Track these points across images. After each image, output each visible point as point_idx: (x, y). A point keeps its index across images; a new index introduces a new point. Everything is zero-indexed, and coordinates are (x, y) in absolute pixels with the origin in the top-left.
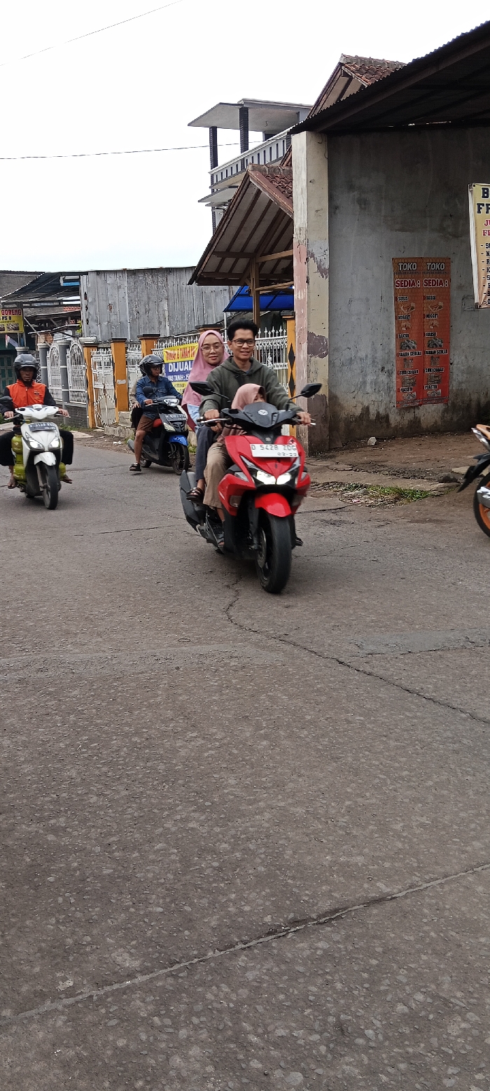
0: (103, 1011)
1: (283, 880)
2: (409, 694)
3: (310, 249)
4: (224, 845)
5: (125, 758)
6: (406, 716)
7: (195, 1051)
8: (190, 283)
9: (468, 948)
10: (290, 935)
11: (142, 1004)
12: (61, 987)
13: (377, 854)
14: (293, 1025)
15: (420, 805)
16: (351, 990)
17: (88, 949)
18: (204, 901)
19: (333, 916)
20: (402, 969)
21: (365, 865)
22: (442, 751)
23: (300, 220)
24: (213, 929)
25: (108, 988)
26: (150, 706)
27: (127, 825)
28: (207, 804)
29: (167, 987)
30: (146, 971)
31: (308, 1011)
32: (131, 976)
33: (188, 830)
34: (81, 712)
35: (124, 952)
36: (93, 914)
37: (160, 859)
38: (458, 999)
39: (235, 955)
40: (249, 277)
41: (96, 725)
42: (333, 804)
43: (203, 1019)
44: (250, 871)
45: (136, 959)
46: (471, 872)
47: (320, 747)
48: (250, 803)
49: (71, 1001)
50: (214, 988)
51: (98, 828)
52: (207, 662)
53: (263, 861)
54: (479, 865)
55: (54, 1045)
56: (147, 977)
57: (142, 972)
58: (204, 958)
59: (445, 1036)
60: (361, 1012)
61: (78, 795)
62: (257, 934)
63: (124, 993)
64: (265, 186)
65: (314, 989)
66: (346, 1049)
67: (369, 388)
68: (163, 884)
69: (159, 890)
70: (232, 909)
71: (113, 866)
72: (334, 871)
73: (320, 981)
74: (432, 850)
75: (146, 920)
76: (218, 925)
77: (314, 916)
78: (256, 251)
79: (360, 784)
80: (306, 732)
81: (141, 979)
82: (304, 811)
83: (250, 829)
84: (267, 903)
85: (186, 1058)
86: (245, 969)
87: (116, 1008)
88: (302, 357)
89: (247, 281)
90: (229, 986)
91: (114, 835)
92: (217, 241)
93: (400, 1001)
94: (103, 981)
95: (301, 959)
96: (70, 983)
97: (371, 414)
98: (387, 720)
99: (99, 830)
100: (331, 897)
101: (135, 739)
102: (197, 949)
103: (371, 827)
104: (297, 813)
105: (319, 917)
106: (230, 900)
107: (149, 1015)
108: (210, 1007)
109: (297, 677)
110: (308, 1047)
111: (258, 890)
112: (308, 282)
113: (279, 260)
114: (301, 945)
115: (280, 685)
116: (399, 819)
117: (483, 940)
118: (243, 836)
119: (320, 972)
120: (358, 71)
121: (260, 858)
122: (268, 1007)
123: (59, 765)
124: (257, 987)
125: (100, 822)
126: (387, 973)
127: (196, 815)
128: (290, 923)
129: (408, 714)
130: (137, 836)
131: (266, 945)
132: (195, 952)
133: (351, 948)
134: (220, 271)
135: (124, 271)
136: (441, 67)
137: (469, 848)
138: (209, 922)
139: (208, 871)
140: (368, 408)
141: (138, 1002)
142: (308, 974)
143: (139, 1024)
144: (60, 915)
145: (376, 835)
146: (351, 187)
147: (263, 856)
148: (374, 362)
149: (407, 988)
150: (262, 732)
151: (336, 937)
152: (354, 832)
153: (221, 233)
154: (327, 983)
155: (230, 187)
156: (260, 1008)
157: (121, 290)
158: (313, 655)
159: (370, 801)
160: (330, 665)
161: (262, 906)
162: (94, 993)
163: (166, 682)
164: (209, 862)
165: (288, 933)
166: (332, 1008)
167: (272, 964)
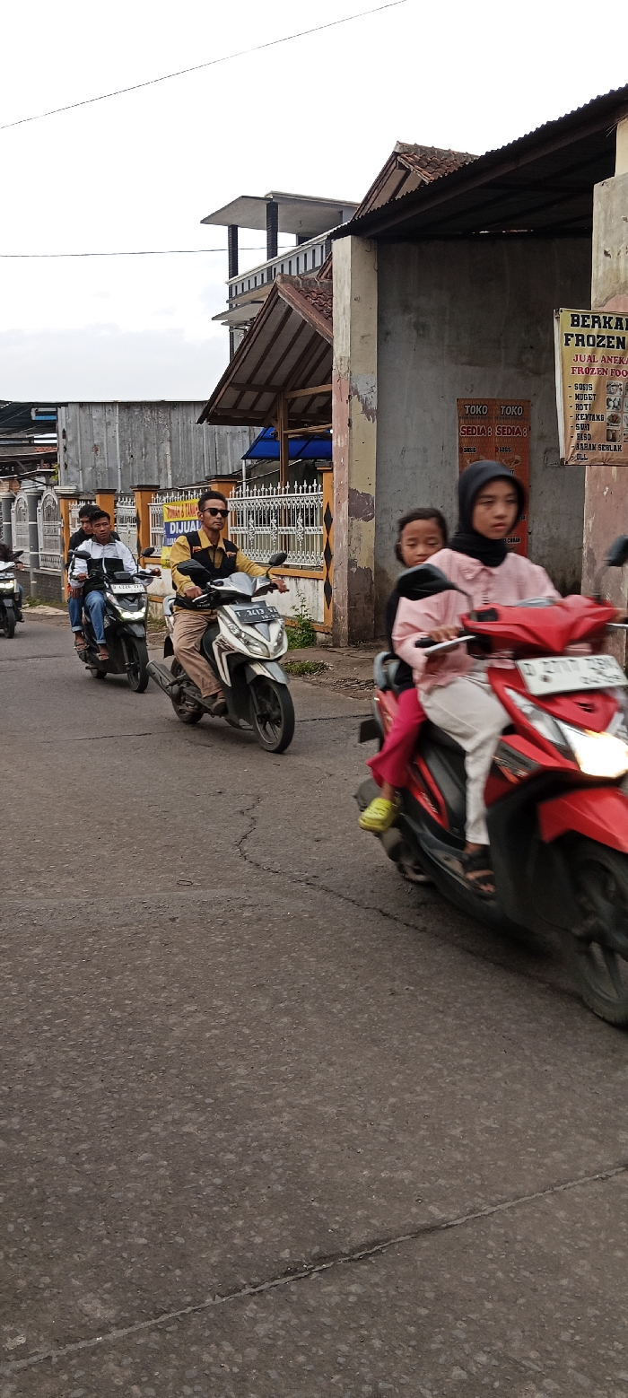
0: (65, 1377)
1: (305, 1202)
3: (353, 384)
4: (230, 1156)
5: (101, 1040)
8: (200, 421)
9: (545, 1293)
10: (314, 1276)
11: (117, 1369)
12: (10, 1345)
13: (429, 1168)
15: (485, 1104)
16: (393, 1349)
17: (47, 1294)
18: (202, 1231)
19: (370, 1251)
20: (460, 1322)
21: (412, 1183)
22: (514, 1033)
23: (341, 347)
24: (214, 1268)
25: (71, 1347)
26: (135, 969)
27: (101, 1128)
28: (209, 1101)
29: (151, 1345)
30: (122, 1324)
31: (337, 1377)
33: (182, 1135)
34: (44, 977)
35: (94, 1298)
36: (54, 1246)
37: (144, 1173)
38: (532, 1361)
39: (242, 1302)
40: (275, 417)
41: (64, 994)
42: (373, 1102)
43: (198, 1388)
44: (263, 1191)
45: (110, 1308)
46: (549, 1192)
47: (358, 1026)
48: (265, 1100)
49: (23, 1363)
50: (213, 1346)
51: (63, 1131)
52: (213, 911)
53: (280, 1178)
54: (560, 1183)
56: (125, 1331)
57: (118, 1326)
58: (203, 1305)
60: (406, 1379)
61: (40, 1087)
62: (271, 1273)
63: (94, 1354)
64: (298, 302)
65: (344, 1348)
68: (147, 1207)
69: (143, 1214)
70: (235, 1241)
71: (83, 1183)
72: (372, 1190)
73: (352, 1337)
74: (501, 1163)
75: (125, 1255)
76: (220, 1262)
77: (345, 1250)
78: (285, 384)
79: (408, 1075)
80: (339, 1007)
81: (116, 1334)
82: (335, 1111)
83: (264, 1134)
84: (285, 1233)
86: (254, 1321)
87: (82, 1373)
88: (341, 519)
89: (273, 423)
90: (233, 1345)
91: (82, 1141)
92: (234, 372)
93: (456, 1364)
94: (65, 1337)
95: (327, 1308)
96: (21, 1340)
98: (444, 991)
99: (64, 1135)
100: (369, 1225)
101: (116, 1014)
102: (192, 1295)
103: (422, 1132)
104: (326, 1113)
105: (353, 1251)
106: (235, 1229)
107: (125, 1383)
108: (207, 1372)
109: (329, 933)
111: (273, 1216)
112: (350, 425)
113: (314, 396)
114: (330, 1288)
115: (306, 944)
116: (457, 1121)
117: (564, 1282)
118: (255, 1144)
119: (353, 1325)
120: (418, 163)
121: (276, 1173)
122: (283, 1373)
123: (12, 1048)
124: (269, 1345)
125: (65, 1123)
126: (440, 1327)
127: (194, 1115)
128: (314, 1259)
130: (113, 1143)
131: (283, 1289)
132: (189, 1299)
133: (394, 1293)
134: (240, 407)
135: (115, 403)
136: (522, 163)
137: (546, 1161)
138: (208, 1258)
139: (208, 1190)
141: (112, 1366)
142: (337, 1328)
144: (10, 1248)
145: (428, 1143)
146: (406, 308)
147: (280, 1170)
149: (466, 1346)
150: (281, 1005)
151: (375, 1279)
152: (400, 1139)
153: (240, 361)
154: (363, 1340)
155: (253, 302)
156: (273, 1374)
157: (110, 428)
158: (350, 904)
159: (422, 1098)
160: (372, 918)
161: (277, 1236)
162: (53, 1353)
163: (157, 937)
164: (209, 1178)
165: (311, 1273)
166: (367, 1373)
167: (290, 1314)
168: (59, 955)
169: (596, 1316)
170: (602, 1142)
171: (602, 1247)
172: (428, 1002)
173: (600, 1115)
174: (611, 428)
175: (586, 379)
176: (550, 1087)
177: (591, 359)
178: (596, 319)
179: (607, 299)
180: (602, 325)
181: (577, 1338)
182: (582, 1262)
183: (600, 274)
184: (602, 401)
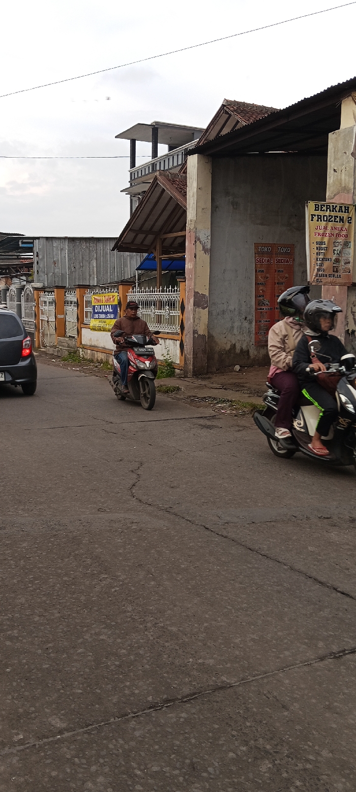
0: (42, 754)
1: (160, 674)
2: (251, 552)
3: (197, 235)
4: (124, 651)
5: (58, 592)
6: (248, 567)
7: (101, 779)
8: (113, 250)
9: (276, 718)
10: (164, 709)
11: (68, 750)
12: (16, 739)
13: (222, 658)
14: (163, 764)
15: (253, 627)
16: (201, 743)
17: (33, 715)
18: (109, 687)
19: (191, 697)
21: (214, 665)
22: (270, 591)
23: (191, 215)
24: (115, 704)
25: (45, 740)
26: (75, 556)
27: (59, 637)
28: (113, 623)
29: (84, 740)
30: (70, 730)
31: (173, 756)
32: (61, 732)
33: (99, 641)
34: (28, 559)
35: (56, 718)
36: (36, 693)
37: (81, 659)
39: (128, 721)
40: (155, 248)
41: (39, 568)
42: (196, 625)
43: (106, 760)
44: (140, 668)
45: (64, 723)
46: (282, 670)
47: (190, 587)
48: (141, 623)
49: (22, 747)
50: (114, 740)
52: (116, 525)
53: (148, 662)
54: (287, 666)
55: (11, 774)
56: (71, 733)
57: (67, 730)
58: (110, 722)
59: (257, 772)
60: (207, 757)
61: (28, 615)
62: (143, 707)
63: (56, 744)
64: (168, 187)
65: (178, 743)
66: (195, 779)
67: (235, 331)
68: (82, 675)
69: (80, 679)
70: (127, 692)
71: (50, 663)
72: (194, 669)
73: (181, 737)
74: (258, 656)
75: (71, 698)
76: (118, 702)
77: (179, 697)
78: (161, 230)
79: (215, 612)
80: (180, 577)
81: (67, 734)
82: (177, 630)
83: (141, 641)
84: (150, 689)
85: (95, 783)
86: (134, 729)
87: (51, 752)
88: (190, 308)
89: (153, 251)
90: (124, 740)
91: (49, 643)
92: (132, 224)
93: (231, 751)
94: (42, 736)
95: (170, 724)
96: (22, 737)
97: (237, 349)
98: (235, 569)
99: (40, 639)
100: (191, 685)
101: (66, 579)
102: (104, 717)
103: (219, 641)
104: (172, 630)
105: (183, 697)
106: (126, 686)
107: (72, 757)
108: (111, 752)
109: (177, 538)
110: (172, 778)
111: (144, 680)
112: (195, 257)
113: (176, 238)
114: (170, 715)
115: (165, 543)
116: (238, 635)
117: (286, 713)
118: (135, 646)
119: (182, 732)
120: (235, 111)
121: (146, 660)
122: (148, 753)
123: (13, 595)
124: (141, 741)
125: (41, 634)
126: (224, 733)
127: (106, 630)
128: (164, 701)
129: (249, 565)
130: (65, 643)
131: (148, 715)
132: (102, 719)
133: (202, 717)
134: (134, 243)
135: (65, 238)
136: (290, 120)
137: (281, 656)
138: (112, 700)
139: (113, 667)
140: (235, 345)
141: (65, 749)
143: (65, 762)
144: (14, 693)
145: (223, 646)
146: (227, 193)
147: (148, 658)
148: (239, 313)
149: (236, 742)
150: (151, 575)
151: (194, 711)
152: (209, 644)
153: (136, 217)
154: (186, 739)
155: (144, 183)
156: (143, 754)
157: (63, 252)
158: (188, 522)
159: (221, 624)
160: (199, 530)
161: (146, 690)
162: (37, 743)
163: (87, 539)
164: (113, 661)
165: (162, 708)
166: (188, 754)
167: (152, 726)
168: (36, 547)
169: (300, 730)
170: (309, 647)
171: (305, 697)
172: (227, 575)
173: (310, 633)
174: (335, 265)
175: (322, 239)
176: (286, 619)
177: (325, 228)
178: (328, 207)
179: (335, 195)
180: (332, 210)
181: (290, 740)
182: (295, 704)
183: (331, 181)
184: (331, 251)
